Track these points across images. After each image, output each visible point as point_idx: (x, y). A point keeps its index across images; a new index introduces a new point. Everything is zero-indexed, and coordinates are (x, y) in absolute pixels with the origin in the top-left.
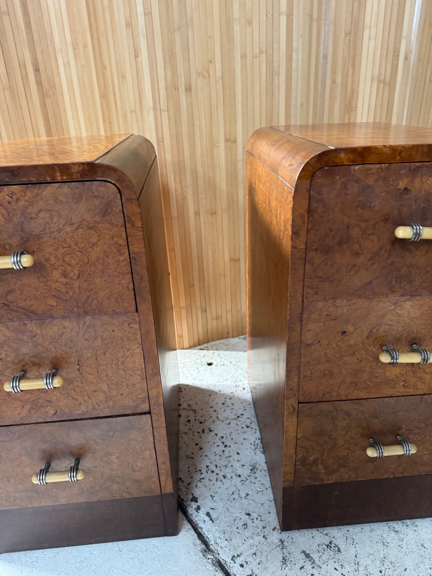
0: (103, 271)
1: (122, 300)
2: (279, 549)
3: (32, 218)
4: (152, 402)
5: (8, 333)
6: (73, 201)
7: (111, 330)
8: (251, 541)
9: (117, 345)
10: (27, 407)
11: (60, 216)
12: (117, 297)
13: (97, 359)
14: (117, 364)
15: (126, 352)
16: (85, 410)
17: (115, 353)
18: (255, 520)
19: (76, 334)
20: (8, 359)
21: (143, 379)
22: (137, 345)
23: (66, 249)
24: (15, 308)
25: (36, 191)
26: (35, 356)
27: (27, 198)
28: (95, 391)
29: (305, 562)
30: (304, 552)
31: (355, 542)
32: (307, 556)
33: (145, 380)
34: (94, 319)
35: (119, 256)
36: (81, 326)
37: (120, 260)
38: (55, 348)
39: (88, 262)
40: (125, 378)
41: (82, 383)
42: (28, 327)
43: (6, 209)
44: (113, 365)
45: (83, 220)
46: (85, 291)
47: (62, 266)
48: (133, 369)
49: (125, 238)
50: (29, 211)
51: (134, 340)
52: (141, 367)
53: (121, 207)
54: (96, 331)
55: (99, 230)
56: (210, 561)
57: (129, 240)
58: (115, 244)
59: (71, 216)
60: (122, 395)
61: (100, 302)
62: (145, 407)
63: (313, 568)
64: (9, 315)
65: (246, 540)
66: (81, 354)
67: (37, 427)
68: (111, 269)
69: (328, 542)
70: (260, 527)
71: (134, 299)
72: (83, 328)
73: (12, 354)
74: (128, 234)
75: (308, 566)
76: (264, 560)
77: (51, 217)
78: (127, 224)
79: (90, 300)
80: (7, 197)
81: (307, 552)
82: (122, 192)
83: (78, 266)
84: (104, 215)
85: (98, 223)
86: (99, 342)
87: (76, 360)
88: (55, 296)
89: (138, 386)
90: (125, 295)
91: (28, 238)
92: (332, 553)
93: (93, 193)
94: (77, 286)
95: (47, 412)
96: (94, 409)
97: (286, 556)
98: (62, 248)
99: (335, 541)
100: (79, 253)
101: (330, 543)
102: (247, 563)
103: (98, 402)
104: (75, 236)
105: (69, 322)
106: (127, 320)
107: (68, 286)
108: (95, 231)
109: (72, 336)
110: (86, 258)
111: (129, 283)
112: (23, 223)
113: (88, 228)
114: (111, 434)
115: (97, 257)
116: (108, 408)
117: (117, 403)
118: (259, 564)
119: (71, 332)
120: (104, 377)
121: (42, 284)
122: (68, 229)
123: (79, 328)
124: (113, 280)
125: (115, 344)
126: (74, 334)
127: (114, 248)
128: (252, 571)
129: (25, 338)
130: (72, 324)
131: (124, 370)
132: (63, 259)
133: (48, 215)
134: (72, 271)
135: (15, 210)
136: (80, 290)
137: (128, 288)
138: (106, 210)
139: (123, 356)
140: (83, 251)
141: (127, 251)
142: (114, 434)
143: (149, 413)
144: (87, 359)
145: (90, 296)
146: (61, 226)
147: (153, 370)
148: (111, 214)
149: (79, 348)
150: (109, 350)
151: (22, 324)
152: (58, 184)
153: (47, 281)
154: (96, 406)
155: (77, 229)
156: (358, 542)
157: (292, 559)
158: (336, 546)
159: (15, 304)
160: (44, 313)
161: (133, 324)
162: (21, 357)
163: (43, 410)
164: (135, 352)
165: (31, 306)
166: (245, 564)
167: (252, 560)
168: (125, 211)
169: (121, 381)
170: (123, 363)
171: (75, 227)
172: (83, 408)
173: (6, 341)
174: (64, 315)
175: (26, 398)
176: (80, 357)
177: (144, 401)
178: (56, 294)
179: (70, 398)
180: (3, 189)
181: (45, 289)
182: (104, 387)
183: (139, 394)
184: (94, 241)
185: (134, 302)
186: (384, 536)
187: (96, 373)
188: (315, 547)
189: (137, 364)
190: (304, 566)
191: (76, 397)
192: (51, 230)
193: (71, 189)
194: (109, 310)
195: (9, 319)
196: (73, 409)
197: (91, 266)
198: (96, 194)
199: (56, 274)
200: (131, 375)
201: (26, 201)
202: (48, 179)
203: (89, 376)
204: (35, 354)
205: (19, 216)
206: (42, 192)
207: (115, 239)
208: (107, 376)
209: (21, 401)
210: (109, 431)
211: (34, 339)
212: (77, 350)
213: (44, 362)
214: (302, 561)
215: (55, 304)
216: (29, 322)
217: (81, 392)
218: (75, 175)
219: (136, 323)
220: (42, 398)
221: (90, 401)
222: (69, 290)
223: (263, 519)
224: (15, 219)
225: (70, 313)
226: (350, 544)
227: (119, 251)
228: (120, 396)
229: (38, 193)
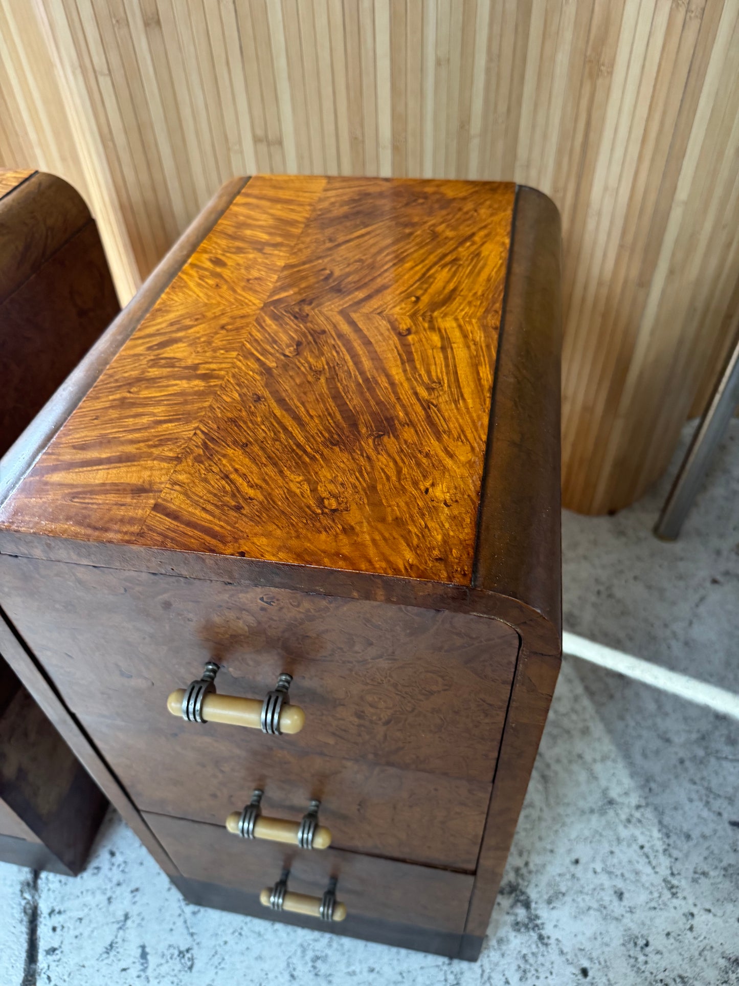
2: (116, 926)
8: (88, 898)
18: (115, 868)
29: (134, 963)
30: (143, 947)
31: (222, 965)
32: (144, 955)
56: (23, 902)
63: (139, 977)
65: (84, 893)
69: (187, 947)
70: (115, 881)
75: (134, 972)
76: (86, 934)
81: (148, 950)
92: (178, 967)
97: (117, 943)
99: (195, 952)
101: (188, 950)
102: (63, 927)
118: (76, 937)
128: (62, 943)
156: (226, 966)
157: (121, 950)
158: (192, 959)
166: (58, 930)
167: (72, 927)
186: (271, 976)
188: (162, 947)
190: (128, 969)
214: (132, 959)
223: (126, 870)
226: (212, 965)
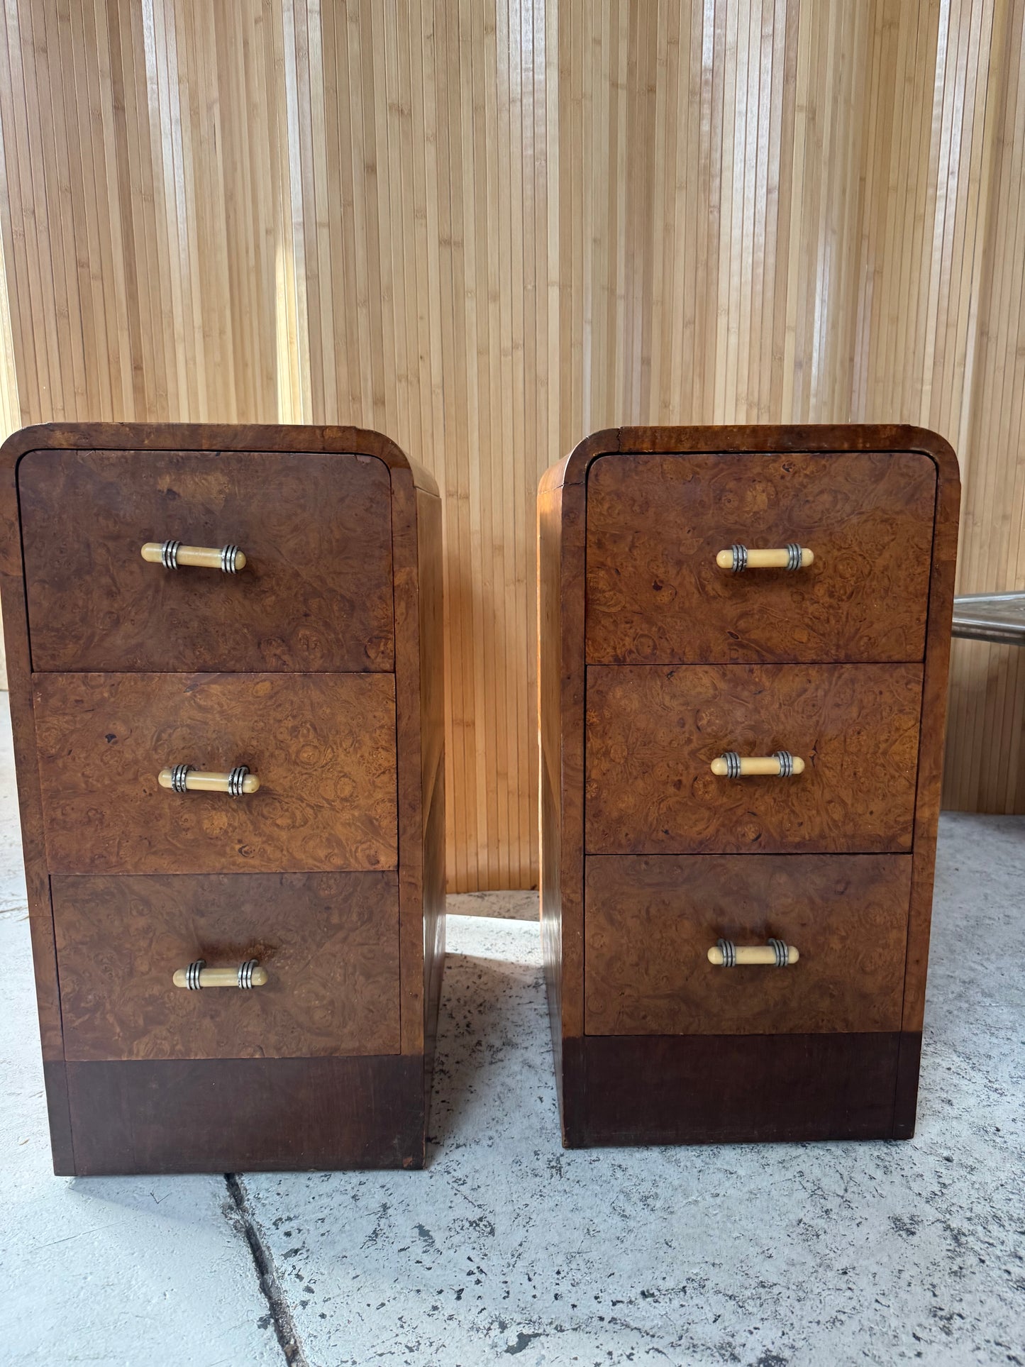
0: (887, 591)
1: (906, 639)
3: (807, 501)
4: (919, 832)
5: (722, 685)
6: (870, 479)
7: (877, 690)
9: (882, 718)
10: (715, 823)
11: (847, 499)
12: (900, 634)
13: (845, 741)
14: (875, 753)
15: (892, 733)
16: (807, 837)
17: (876, 733)
19: (823, 693)
20: (709, 730)
21: (910, 787)
22: (912, 722)
23: (844, 551)
24: (745, 642)
25: (823, 462)
26: (752, 728)
27: (808, 472)
28: (830, 802)
33: (914, 788)
34: (856, 669)
35: (916, 567)
36: (834, 679)
37: (917, 572)
38: (786, 716)
39: (870, 573)
40: (882, 782)
41: (813, 785)
42: (755, 675)
43: (775, 487)
44: (869, 756)
45: (878, 508)
46: (854, 619)
47: (831, 578)
48: (899, 766)
49: (930, 539)
50: (805, 491)
51: (910, 713)
52: (912, 763)
53: (934, 492)
54: (854, 691)
55: (897, 524)
57: (936, 542)
58: (913, 548)
59: (863, 502)
60: (871, 813)
61: (872, 640)
62: (906, 840)
64: (733, 652)
66: (823, 729)
67: (723, 861)
68: (899, 587)
71: (923, 641)
72: (836, 684)
73: (717, 721)
74: (936, 532)
77: (835, 502)
78: (938, 517)
79: (857, 637)
80: (782, 469)
82: (941, 468)
83: (854, 578)
84: (907, 503)
85: (897, 513)
86: (854, 711)
87: (812, 740)
88: (808, 625)
89: (899, 800)
90: (911, 631)
91: (793, 531)
93: (900, 468)
94: (845, 613)
95: (744, 835)
96: (822, 836)
98: (839, 550)
100: (860, 559)
103: (830, 823)
104: (860, 532)
105: (818, 671)
106: (905, 674)
107: (831, 611)
108: (891, 525)
109: (816, 696)
110: (868, 566)
111: (922, 612)
112: (793, 507)
113: (882, 521)
114: (840, 888)
115: (884, 566)
116: (845, 836)
117: (862, 828)
119: (817, 689)
120: (849, 776)
121: (794, 605)
122: (855, 520)
123: (830, 684)
124: (898, 605)
125: (879, 717)
126: (820, 693)
127: (911, 553)
129: (746, 693)
130: (822, 675)
131: (884, 766)
132: (835, 567)
133: (831, 499)
134: (844, 587)
135: (787, 488)
136: (847, 618)
137: (918, 619)
138: (913, 495)
139: (887, 740)
140: (866, 555)
141: (929, 560)
142: (846, 889)
143: (911, 852)
144: (831, 740)
145: (859, 629)
146: (844, 515)
147: (931, 768)
148: (919, 502)
149: (823, 719)
150: (867, 727)
151: (747, 669)
152: (857, 454)
153: (803, 599)
154: (827, 830)
155: (866, 521)
159: (747, 635)
160: (786, 652)
161: (913, 684)
162: (730, 727)
163: (739, 829)
164: (907, 734)
165: (769, 639)
168: (939, 498)
169: (876, 788)
170: (885, 753)
171: (864, 517)
172: (805, 832)
173: (715, 697)
174: (815, 658)
175: (717, 803)
176: (821, 734)
177: (904, 829)
178: (810, 623)
179: (787, 811)
180: (780, 457)
181: (798, 614)
182: (847, 796)
183: (899, 816)
184: (887, 539)
185: (924, 645)
187: (839, 768)
189: (907, 756)
191: (797, 809)
192: (829, 521)
193: (872, 462)
194: (883, 655)
195: (731, 659)
196: (788, 833)
197: (872, 580)
198: (905, 470)
199: (820, 591)
200: (893, 777)
201: (806, 476)
202: (846, 446)
203: (827, 772)
204: (753, 723)
205: (790, 497)
206: (830, 465)
207: (916, 539)
208: (855, 774)
209: (709, 809)
210: (838, 882)
211: (758, 697)
212: (818, 722)
213: (763, 740)
215: (805, 640)
216: (759, 666)
217: (807, 801)
218: (882, 441)
219: (918, 682)
220: (744, 806)
221: (818, 820)
222: (831, 618)
224: (785, 502)
225: (825, 656)
227: (917, 558)
228: (868, 815)
229: (825, 466)
